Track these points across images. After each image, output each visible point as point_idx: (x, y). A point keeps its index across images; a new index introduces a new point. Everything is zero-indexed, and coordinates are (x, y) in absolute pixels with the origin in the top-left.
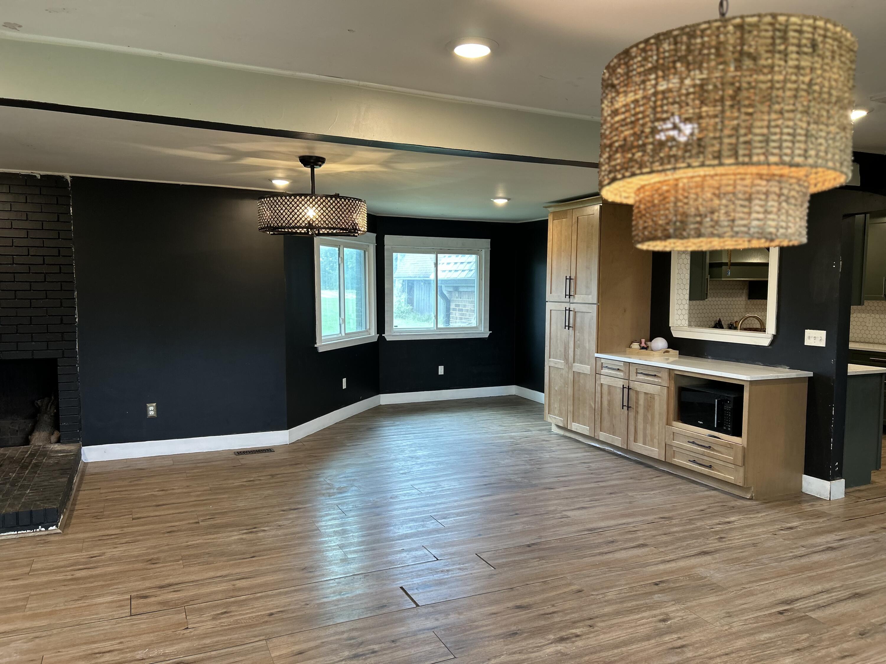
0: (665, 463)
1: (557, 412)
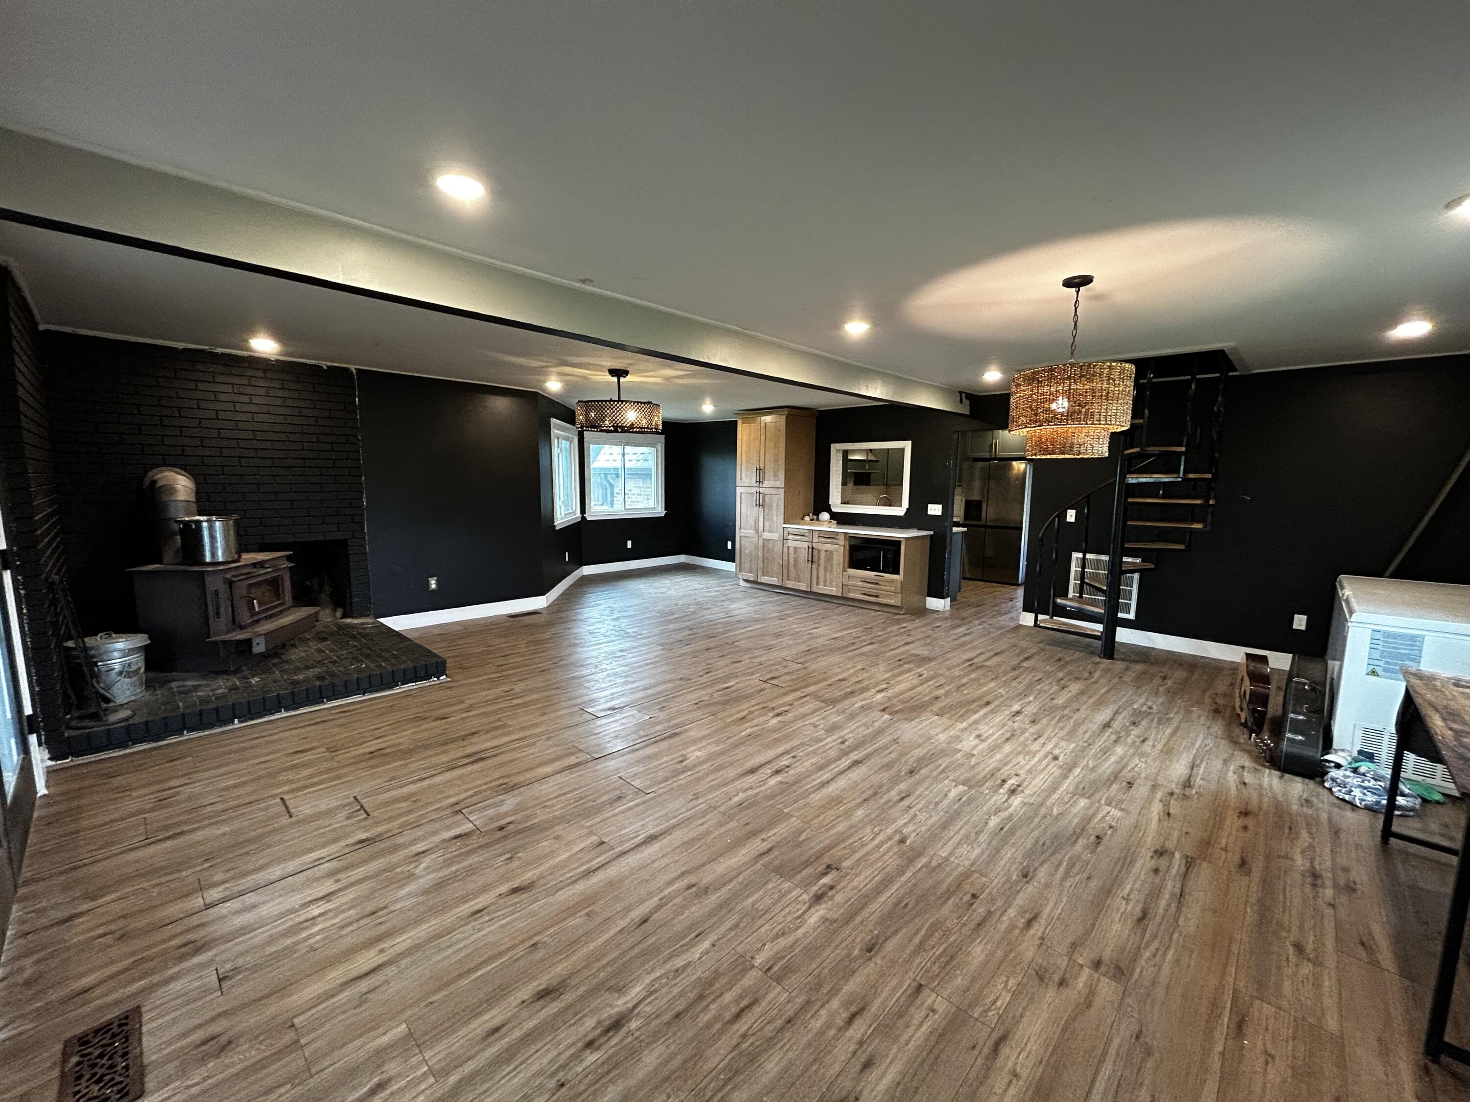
0: (842, 598)
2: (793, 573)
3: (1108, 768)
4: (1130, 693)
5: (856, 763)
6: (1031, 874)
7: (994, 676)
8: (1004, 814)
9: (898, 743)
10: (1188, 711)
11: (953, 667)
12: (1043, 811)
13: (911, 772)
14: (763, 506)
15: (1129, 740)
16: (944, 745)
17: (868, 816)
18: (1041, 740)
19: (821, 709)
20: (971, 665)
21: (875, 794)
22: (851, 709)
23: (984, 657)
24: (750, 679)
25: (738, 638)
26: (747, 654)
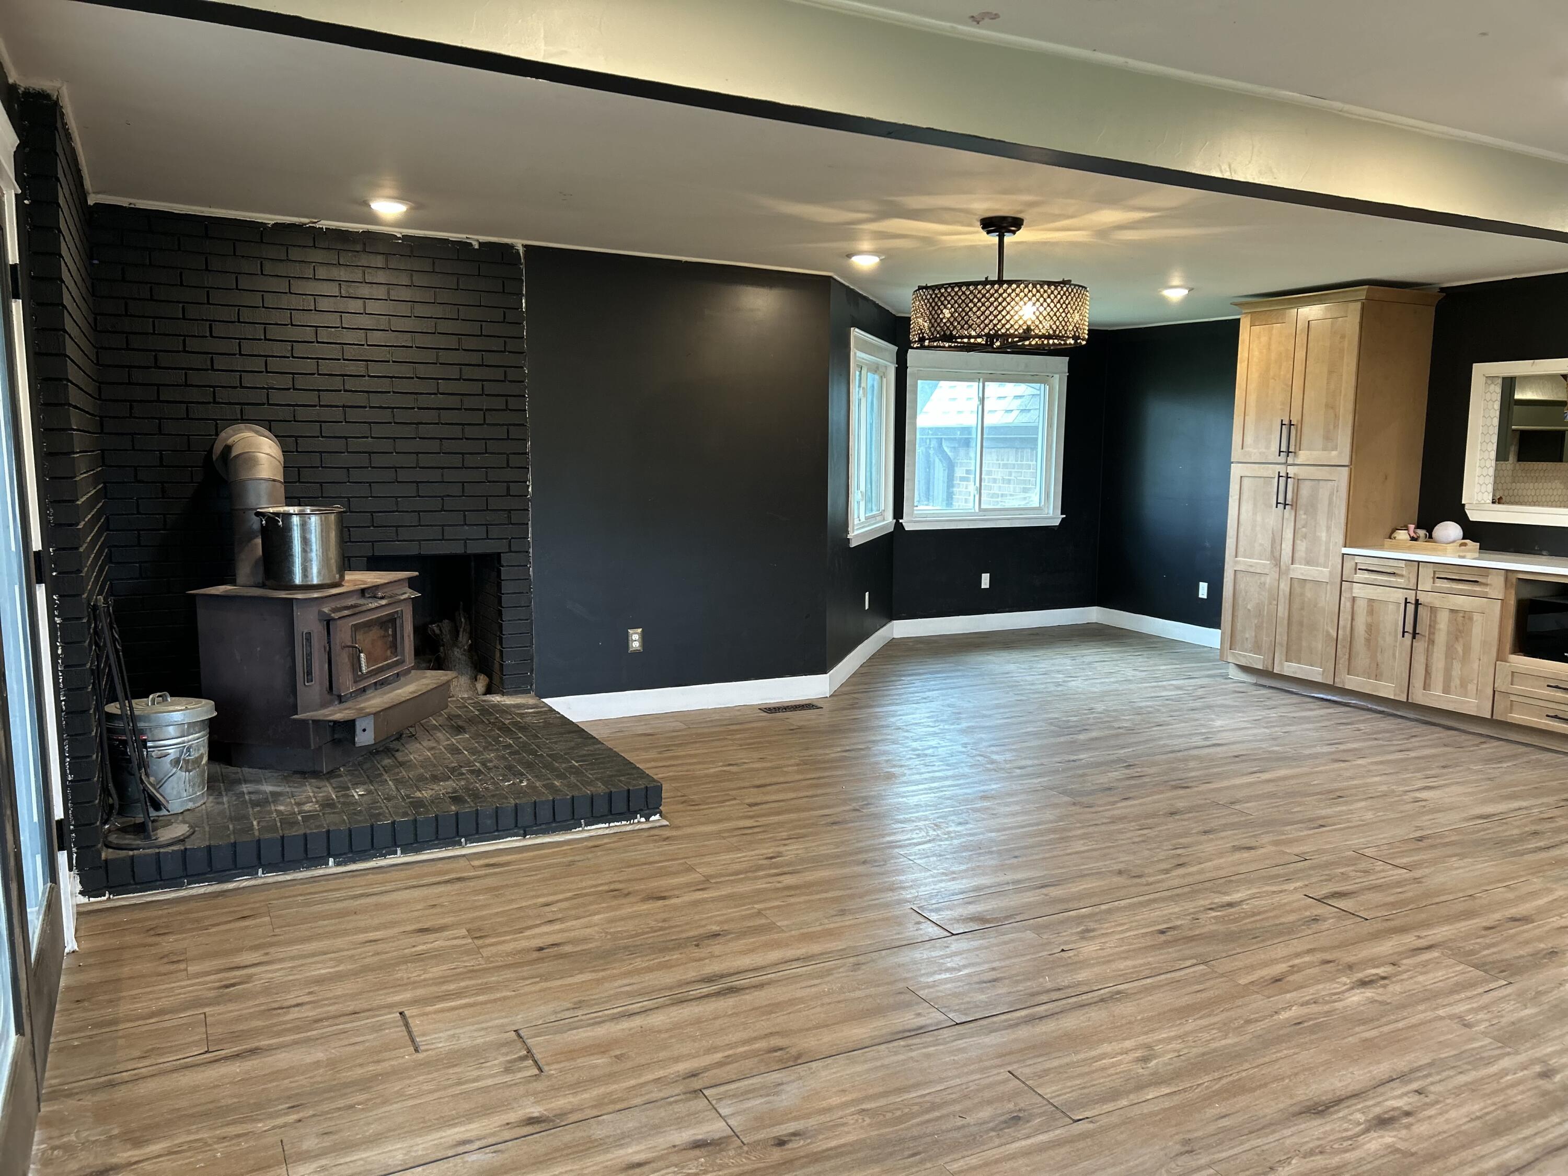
0: (1492, 722)
1: (1249, 645)
14: (1294, 505)
22: (1552, 997)
24: (1281, 892)
25: (1240, 795)
26: (1267, 833)
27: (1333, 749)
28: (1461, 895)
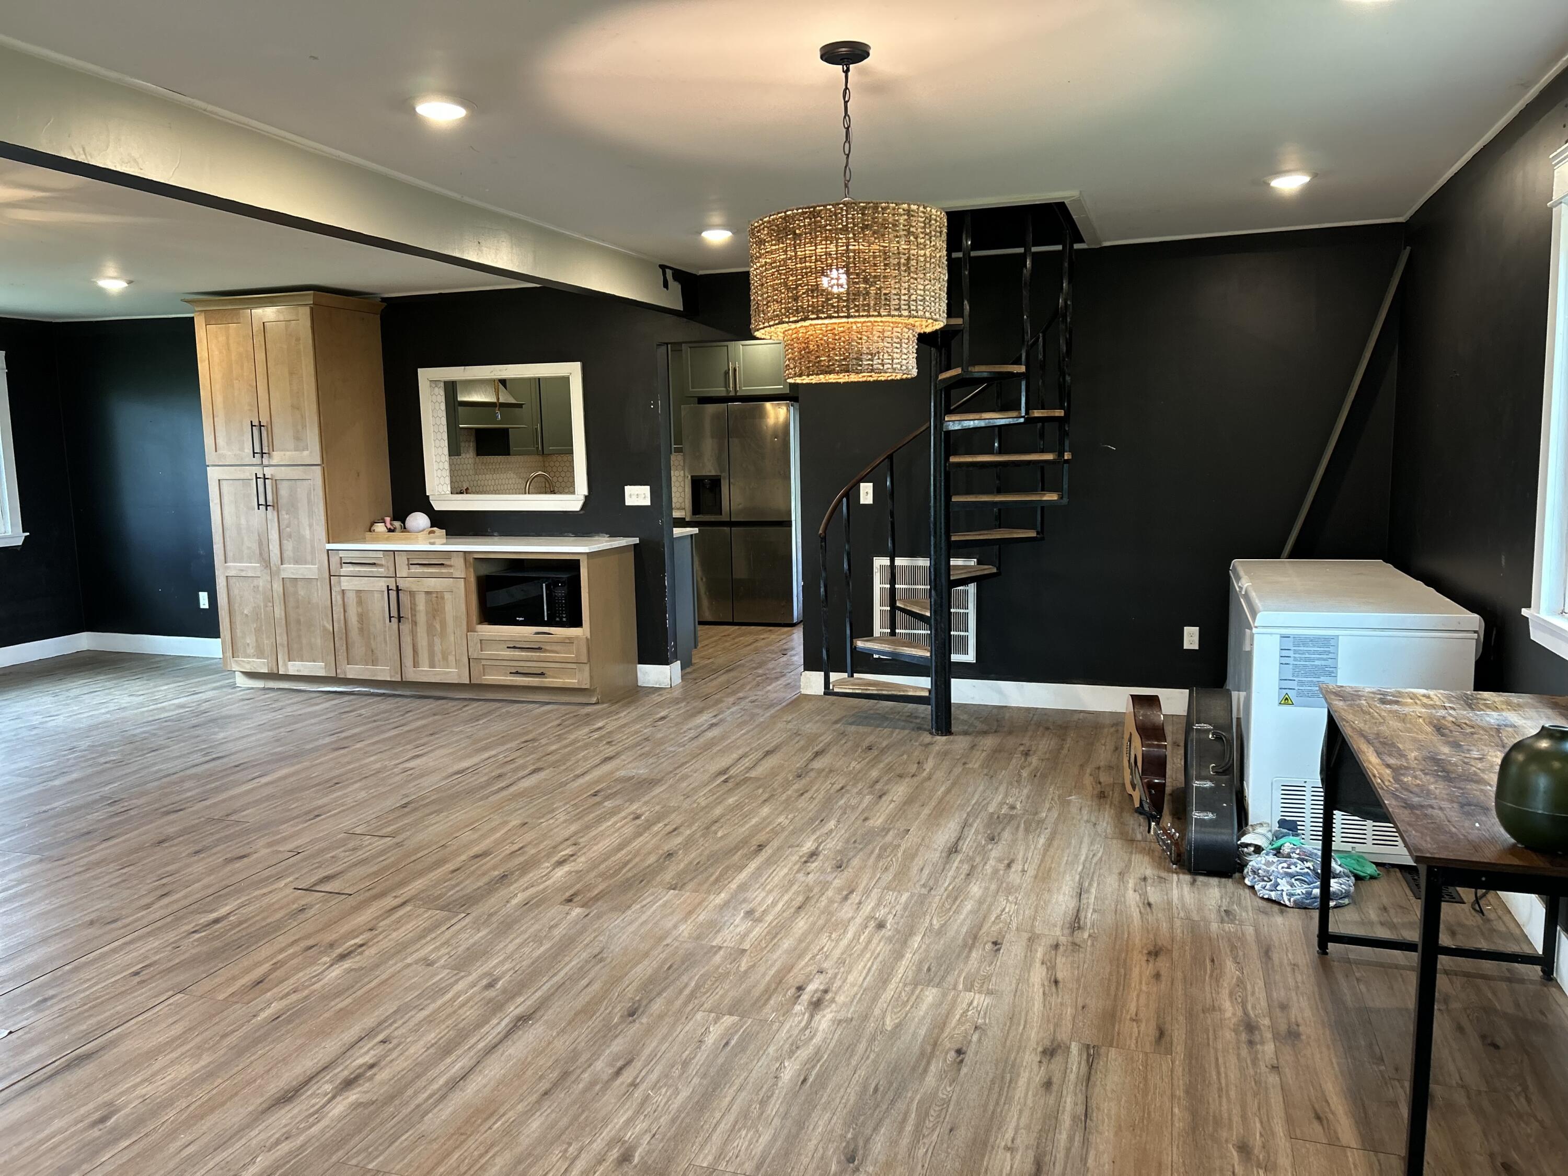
1: (251, 651)
2: (359, 650)
3: (962, 924)
4: (981, 788)
5: (522, 1020)
6: (861, 1152)
7: (766, 796)
8: (804, 1054)
9: (601, 960)
10: (1064, 803)
11: (695, 790)
12: (871, 1025)
13: (632, 1013)
14: (276, 506)
15: (988, 869)
16: (689, 946)
17: (552, 1126)
18: (855, 898)
19: (437, 926)
20: (726, 781)
21: (565, 1075)
22: (503, 912)
23: (747, 762)
24: (270, 892)
25: (238, 804)
26: (263, 836)
27: (334, 738)
28: (434, 847)
